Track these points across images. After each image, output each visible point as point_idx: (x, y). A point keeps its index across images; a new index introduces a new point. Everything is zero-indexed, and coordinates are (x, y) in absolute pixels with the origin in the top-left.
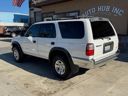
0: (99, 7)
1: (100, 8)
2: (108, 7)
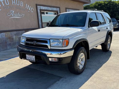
2: (22, 3)
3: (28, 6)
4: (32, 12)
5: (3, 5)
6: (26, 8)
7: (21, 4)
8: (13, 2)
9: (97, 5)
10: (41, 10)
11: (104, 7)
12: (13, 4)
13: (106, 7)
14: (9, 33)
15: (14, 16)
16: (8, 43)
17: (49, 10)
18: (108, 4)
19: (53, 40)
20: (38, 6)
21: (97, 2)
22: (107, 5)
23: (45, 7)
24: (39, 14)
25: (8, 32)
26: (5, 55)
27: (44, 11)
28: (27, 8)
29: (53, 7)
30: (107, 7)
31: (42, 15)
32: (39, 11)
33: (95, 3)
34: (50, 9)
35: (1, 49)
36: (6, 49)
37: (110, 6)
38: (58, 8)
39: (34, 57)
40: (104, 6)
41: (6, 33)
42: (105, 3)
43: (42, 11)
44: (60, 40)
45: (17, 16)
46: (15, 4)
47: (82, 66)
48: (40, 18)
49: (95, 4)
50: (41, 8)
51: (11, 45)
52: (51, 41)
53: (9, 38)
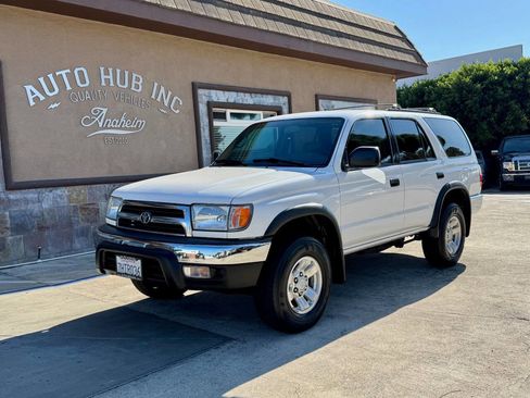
0: (102, 69)
1: (107, 73)
2: (137, 79)
3: (162, 90)
4: (177, 111)
5: (69, 88)
6: (153, 97)
7: (134, 82)
8: (103, 77)
9: (468, 80)
10: (210, 105)
11: (500, 89)
12: (103, 84)
13: (508, 89)
14: (84, 190)
15: (106, 128)
16: (76, 227)
17: (245, 102)
18: (516, 73)
19: (201, 208)
20: (200, 92)
21: (469, 66)
22: (511, 77)
23: (226, 93)
24: (204, 120)
25: (80, 187)
26: (60, 270)
27: (223, 110)
28: (159, 99)
29: (262, 94)
30: (512, 88)
31: (216, 123)
32: (203, 109)
33: (460, 69)
34: (249, 99)
35: (50, 248)
36: (68, 251)
37: (524, 83)
38: (283, 96)
39: (138, 263)
40: (499, 83)
41: (71, 188)
42: (502, 71)
43: (215, 109)
44: (223, 208)
45: (117, 128)
46: (112, 84)
47: (310, 304)
48: (205, 133)
49: (461, 74)
50: (210, 97)
51: (87, 236)
52: (196, 210)
53: (83, 208)
